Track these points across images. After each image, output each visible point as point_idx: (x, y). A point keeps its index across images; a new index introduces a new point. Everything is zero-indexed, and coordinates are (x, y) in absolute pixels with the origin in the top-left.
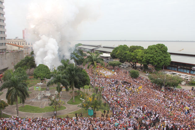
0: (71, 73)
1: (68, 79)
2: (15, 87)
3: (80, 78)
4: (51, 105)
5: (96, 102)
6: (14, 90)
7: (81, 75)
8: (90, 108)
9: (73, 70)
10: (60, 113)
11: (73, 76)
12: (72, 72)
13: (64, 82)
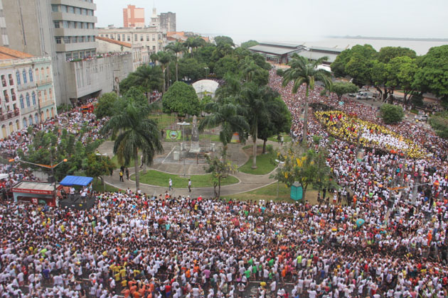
0: (252, 103)
1: (245, 115)
2: (134, 128)
3: (273, 115)
4: (210, 172)
5: (313, 170)
6: (133, 135)
7: (275, 108)
8: (296, 183)
9: (257, 96)
10: (226, 191)
11: (256, 109)
12: (256, 100)
13: (237, 121)
